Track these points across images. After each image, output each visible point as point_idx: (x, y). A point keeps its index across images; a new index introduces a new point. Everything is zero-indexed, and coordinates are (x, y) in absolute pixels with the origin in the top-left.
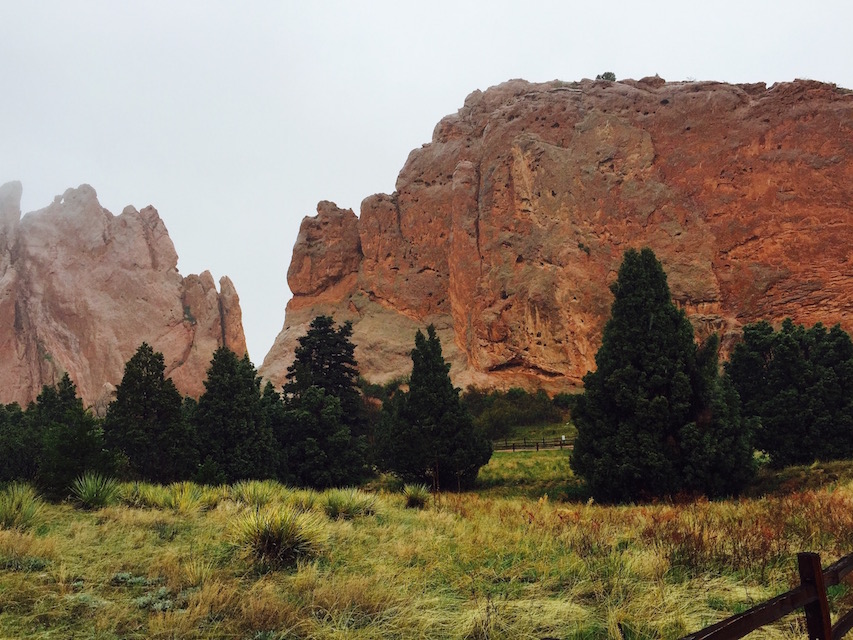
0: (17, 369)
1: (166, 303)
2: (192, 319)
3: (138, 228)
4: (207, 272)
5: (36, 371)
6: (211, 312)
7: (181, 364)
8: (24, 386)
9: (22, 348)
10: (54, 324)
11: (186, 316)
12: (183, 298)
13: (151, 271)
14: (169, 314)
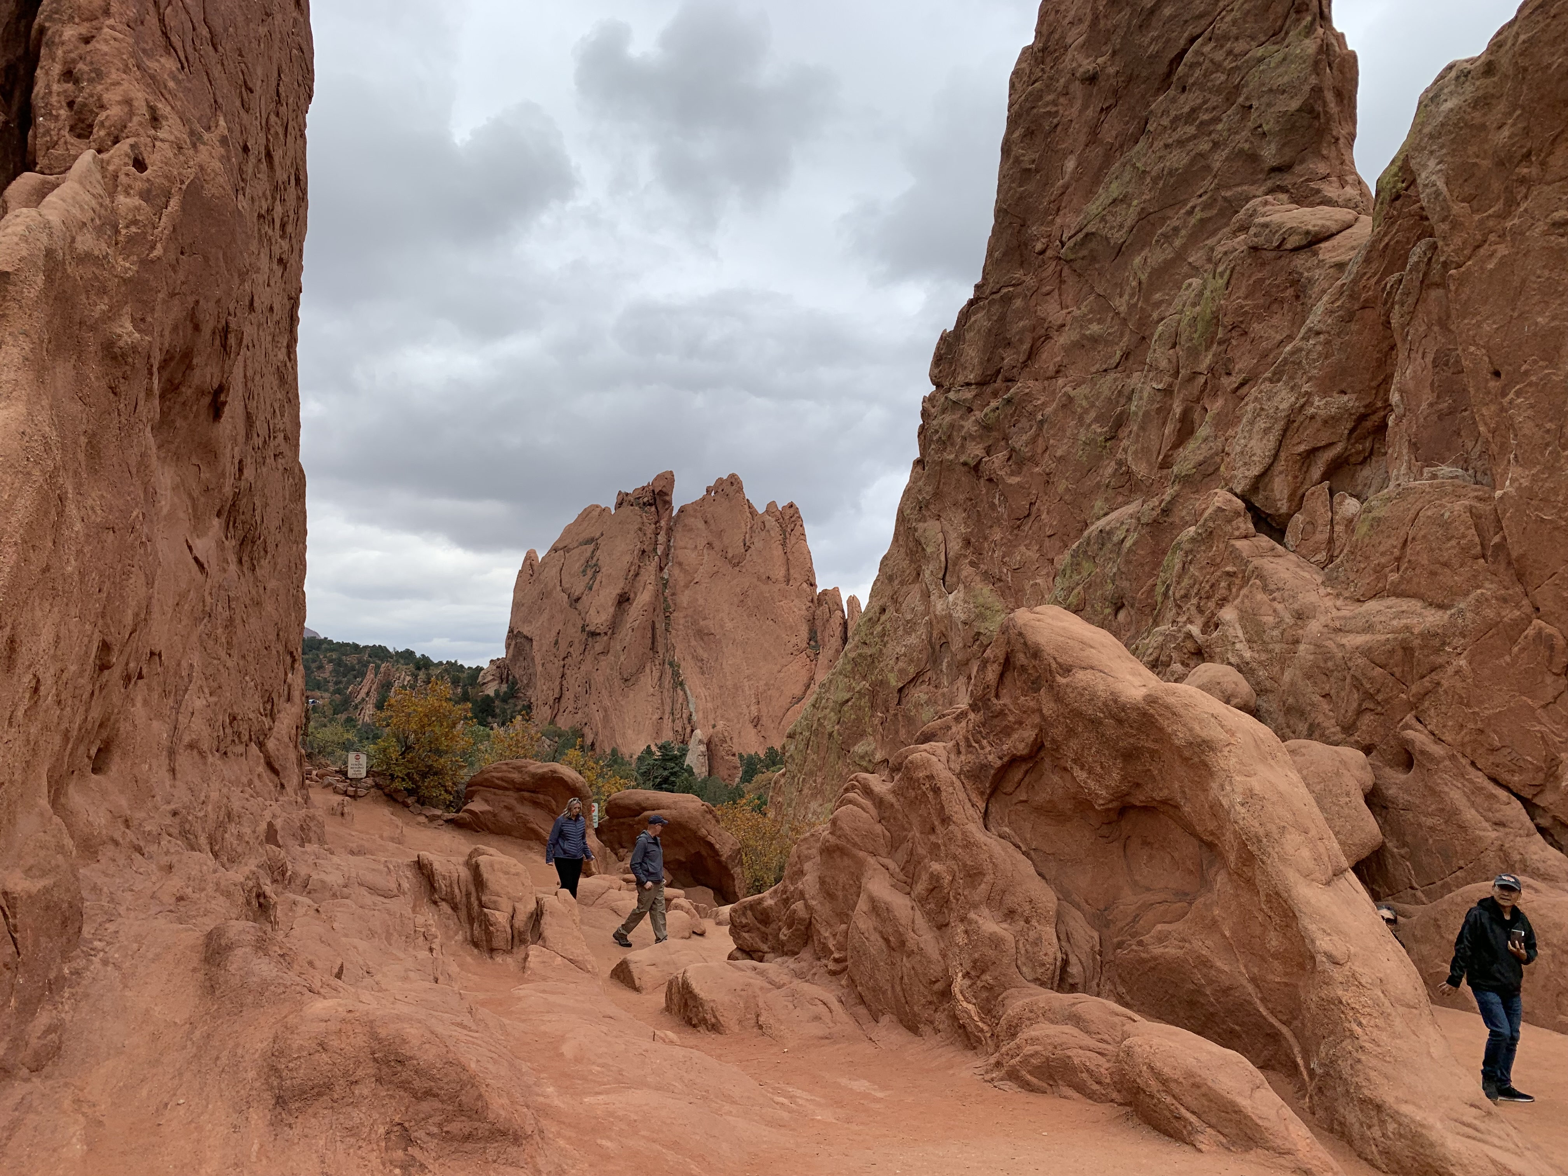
0: (650, 699)
1: (791, 627)
2: (817, 647)
3: (776, 532)
4: (836, 590)
5: (668, 701)
6: (833, 640)
7: (799, 700)
8: (656, 716)
9: (656, 674)
10: (693, 643)
11: (812, 643)
12: (812, 621)
13: (783, 585)
14: (794, 640)
